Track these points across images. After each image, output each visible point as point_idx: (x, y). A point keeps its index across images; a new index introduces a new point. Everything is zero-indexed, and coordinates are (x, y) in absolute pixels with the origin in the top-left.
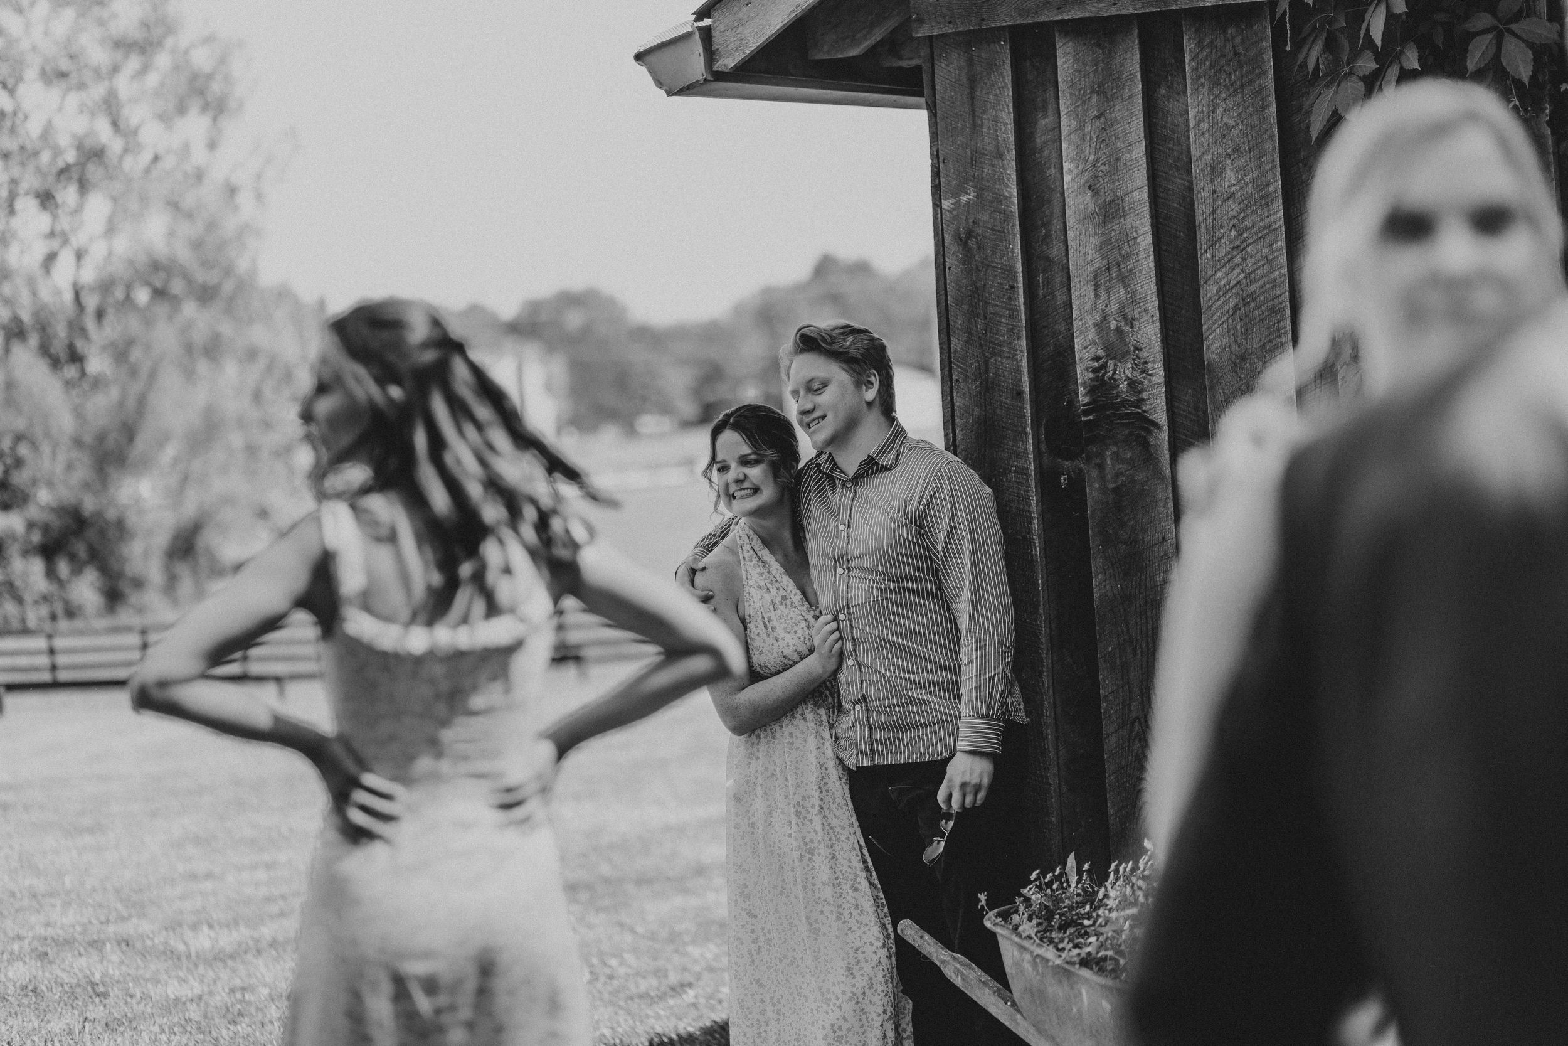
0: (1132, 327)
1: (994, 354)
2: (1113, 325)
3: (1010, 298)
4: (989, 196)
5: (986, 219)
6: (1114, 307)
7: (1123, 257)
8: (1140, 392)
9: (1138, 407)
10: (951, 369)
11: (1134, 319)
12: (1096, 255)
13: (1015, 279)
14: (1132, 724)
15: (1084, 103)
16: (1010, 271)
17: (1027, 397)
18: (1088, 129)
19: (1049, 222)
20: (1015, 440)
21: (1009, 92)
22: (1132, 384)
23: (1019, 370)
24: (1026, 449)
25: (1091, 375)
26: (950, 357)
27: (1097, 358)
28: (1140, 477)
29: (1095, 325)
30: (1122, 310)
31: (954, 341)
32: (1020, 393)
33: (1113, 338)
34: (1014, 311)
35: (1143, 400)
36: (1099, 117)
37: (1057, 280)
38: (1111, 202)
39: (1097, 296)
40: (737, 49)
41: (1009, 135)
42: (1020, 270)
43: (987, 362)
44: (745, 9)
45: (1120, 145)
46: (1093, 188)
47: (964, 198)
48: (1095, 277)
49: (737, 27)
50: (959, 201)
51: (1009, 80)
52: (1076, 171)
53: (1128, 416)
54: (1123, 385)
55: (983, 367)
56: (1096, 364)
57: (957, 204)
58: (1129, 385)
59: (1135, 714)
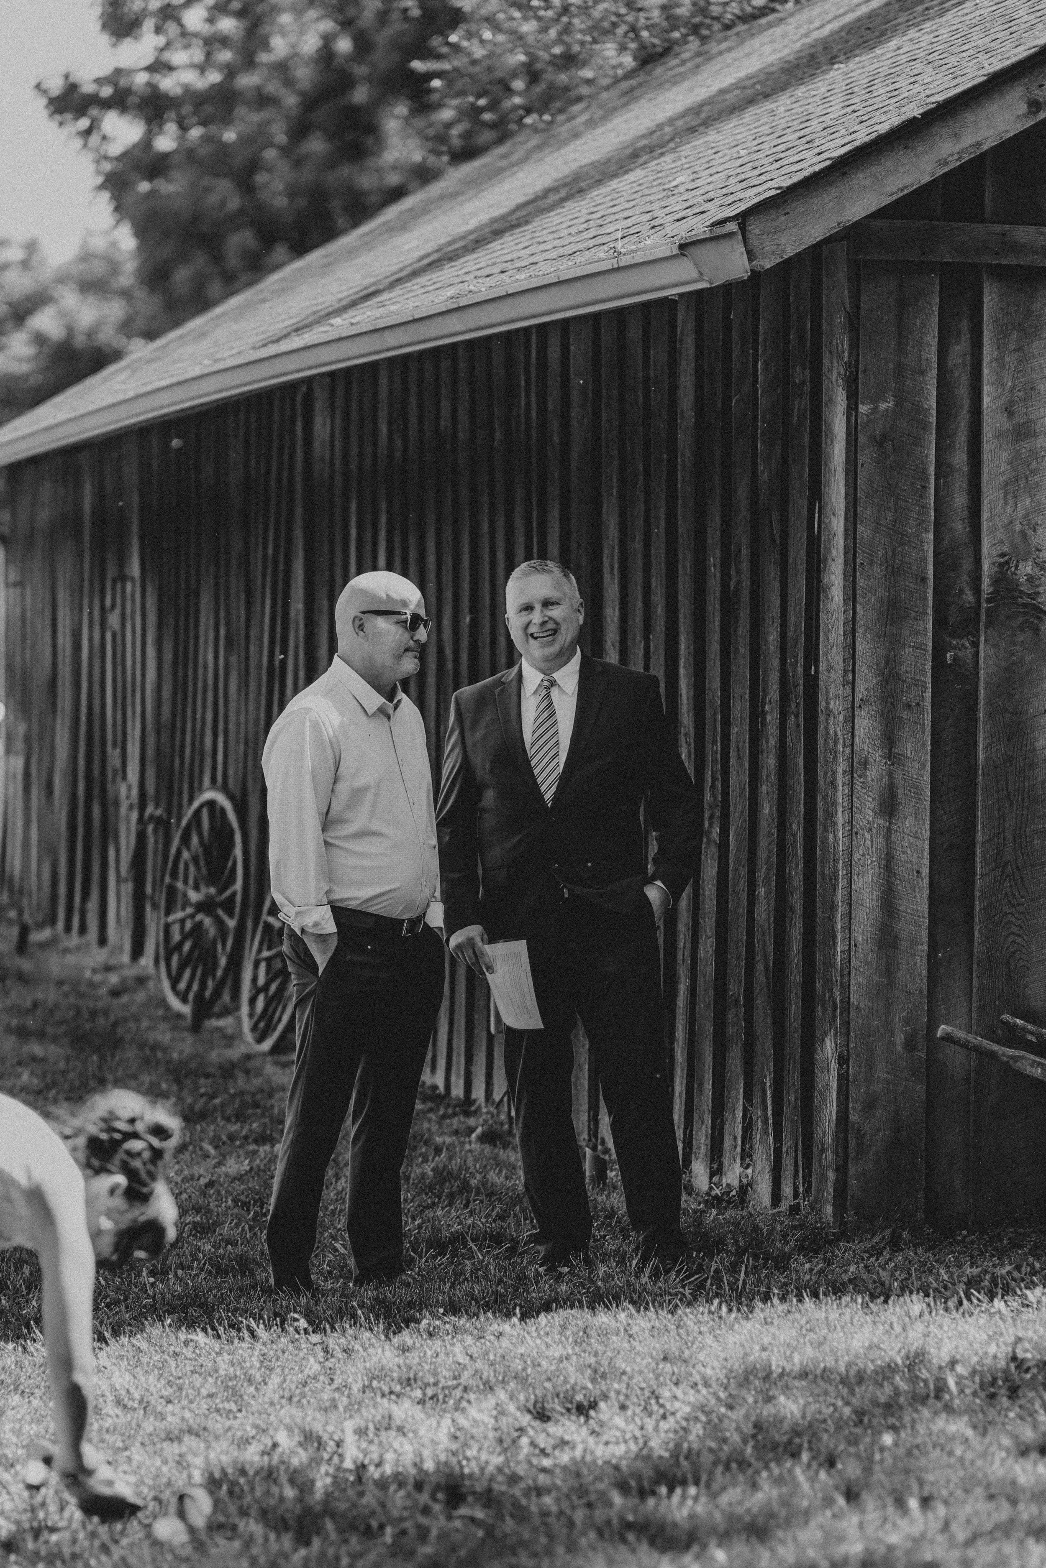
0: (1035, 531)
1: (902, 544)
2: (1018, 528)
3: (921, 496)
4: (908, 406)
5: (904, 425)
6: (1020, 513)
7: (1031, 471)
8: (1037, 586)
9: (1033, 599)
10: (855, 552)
11: (1037, 524)
12: (1008, 467)
13: (927, 480)
14: (1004, 867)
15: (1005, 336)
16: (924, 473)
17: (931, 582)
18: (1007, 359)
19: (954, 434)
20: (915, 619)
21: (935, 319)
22: (1030, 579)
23: (924, 559)
24: (926, 628)
25: (996, 569)
26: (855, 543)
27: (1003, 555)
28: (1028, 658)
29: (1003, 527)
30: (1026, 516)
31: (860, 529)
32: (924, 580)
33: (1017, 539)
34: (925, 507)
35: (1039, 593)
36: (1017, 350)
37: (957, 485)
38: (1023, 424)
39: (1006, 503)
40: (773, 253)
41: (931, 355)
42: (933, 473)
43: (894, 551)
44: (783, 218)
45: (1035, 376)
46: (1009, 410)
47: (883, 406)
48: (1006, 485)
49: (774, 233)
50: (877, 407)
51: (936, 308)
52: (995, 394)
53: (1025, 605)
54: (1023, 580)
55: (890, 554)
56: (1002, 560)
57: (875, 410)
58: (1028, 580)
59: (1008, 858)
